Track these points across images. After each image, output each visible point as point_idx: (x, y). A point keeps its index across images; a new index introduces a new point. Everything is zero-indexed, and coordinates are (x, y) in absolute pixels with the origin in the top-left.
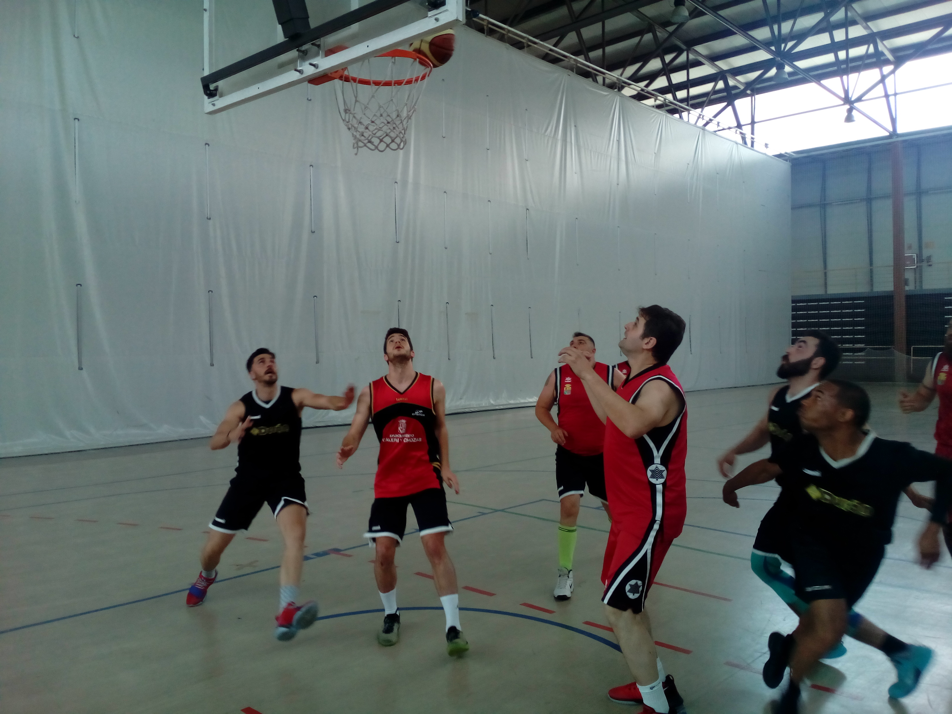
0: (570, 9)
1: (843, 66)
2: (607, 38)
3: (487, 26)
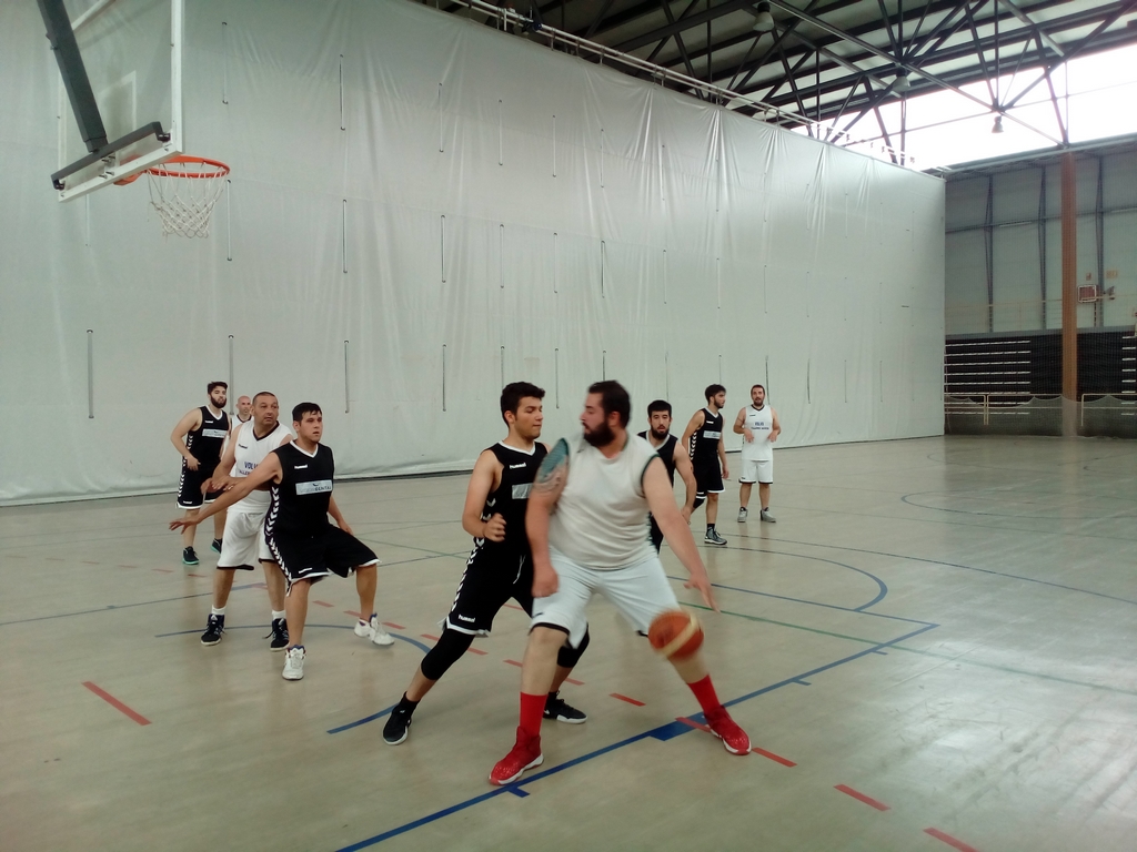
0: (668, 12)
1: (992, 68)
2: (713, 42)
3: (554, 38)
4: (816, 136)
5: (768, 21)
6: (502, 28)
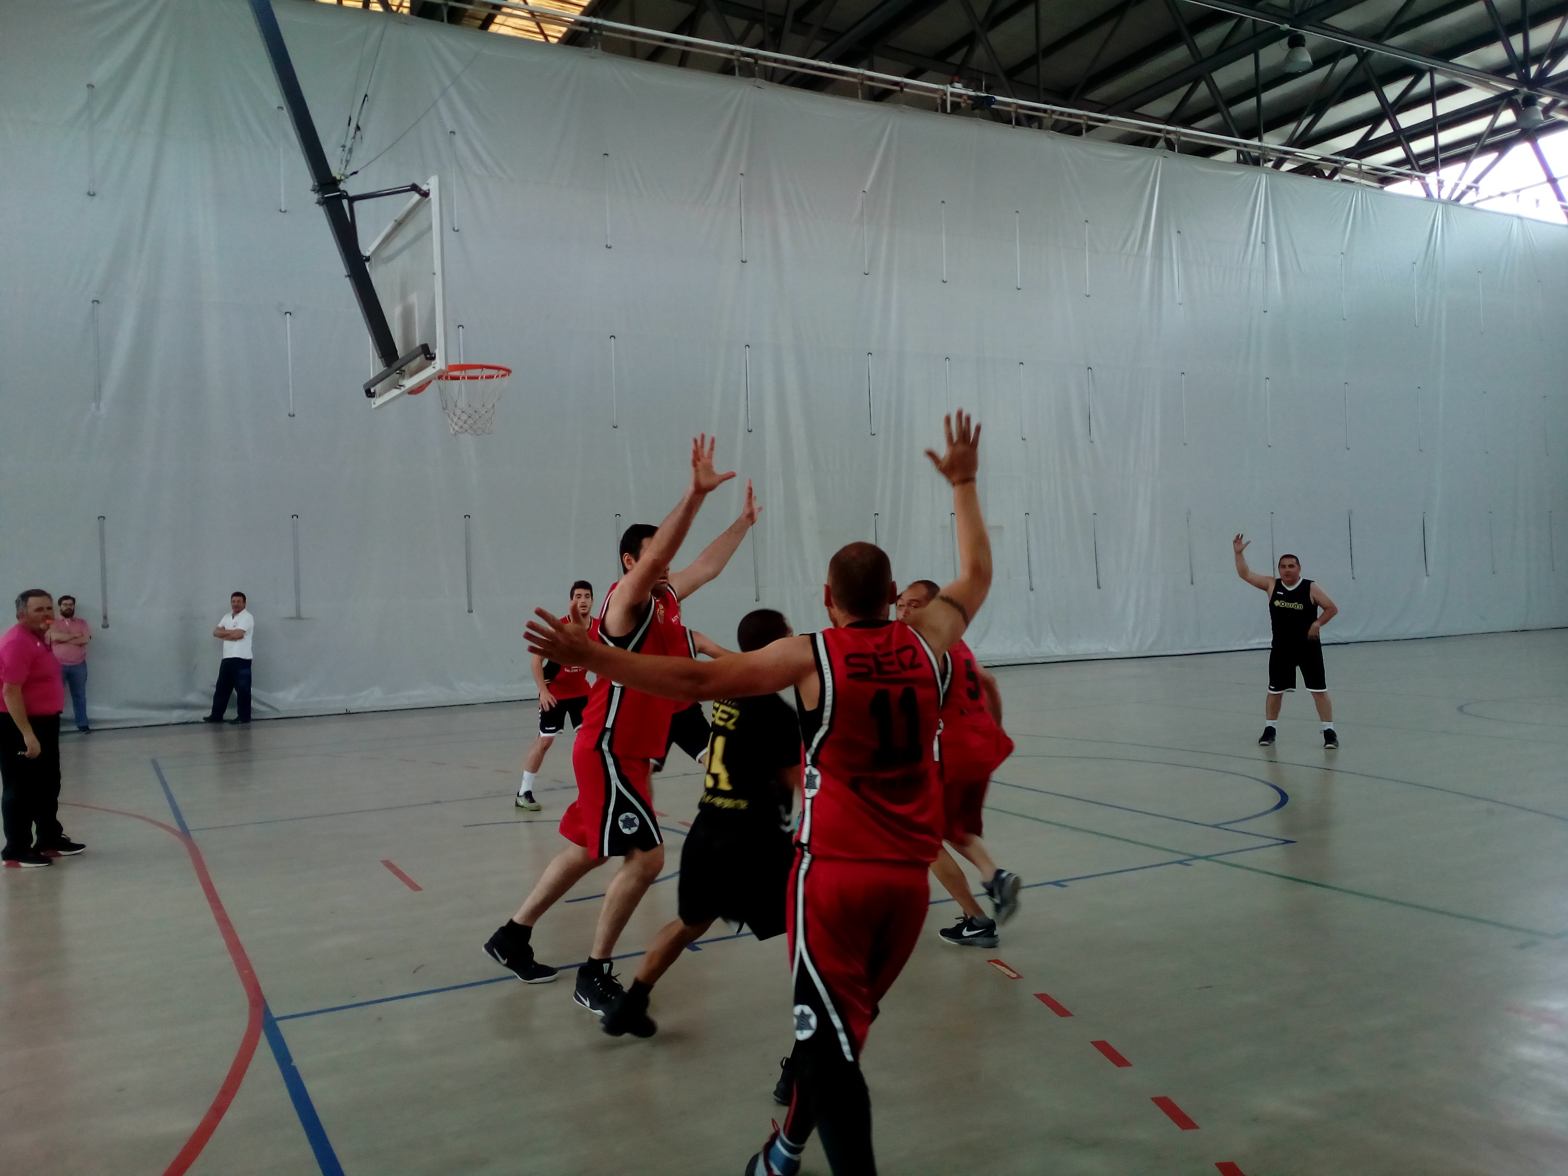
0: (1193, 48)
3: (1016, 112)
4: (1435, 196)
5: (1305, 57)
6: (944, 111)
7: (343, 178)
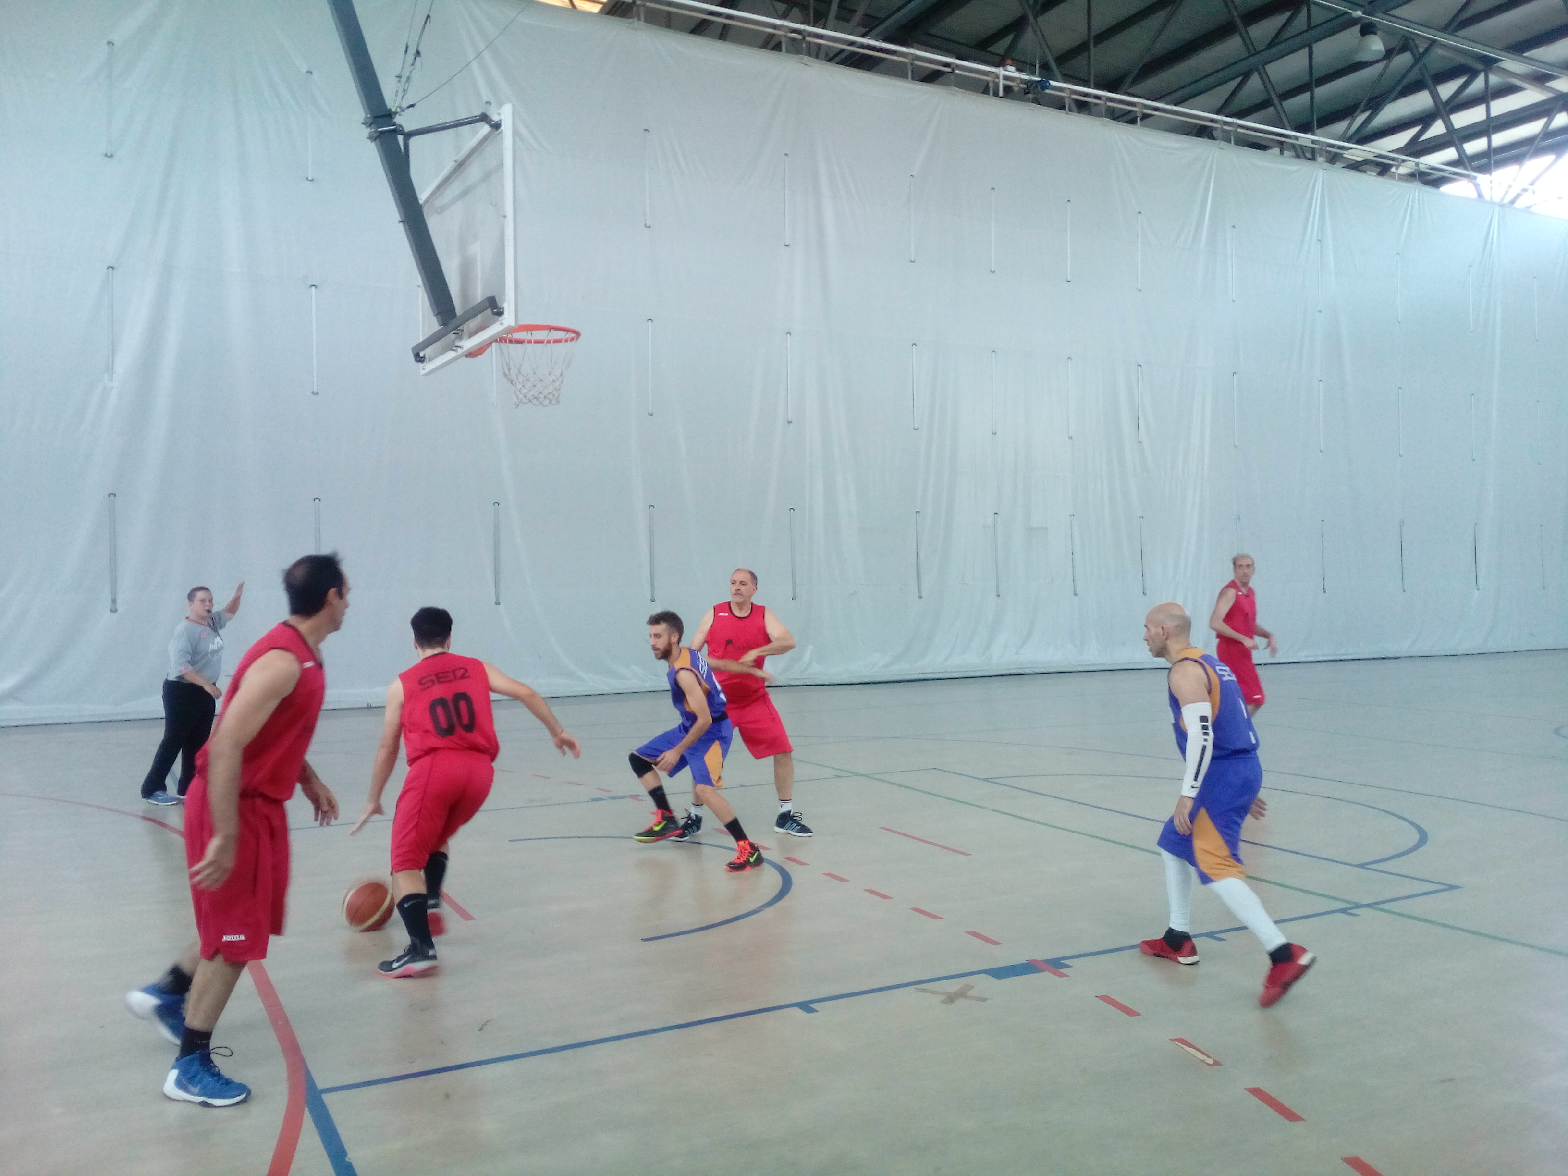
0: (1247, 40)
2: (1316, 75)
3: (1068, 97)
4: (1487, 197)
5: (1376, 45)
6: (996, 94)
7: (399, 110)
